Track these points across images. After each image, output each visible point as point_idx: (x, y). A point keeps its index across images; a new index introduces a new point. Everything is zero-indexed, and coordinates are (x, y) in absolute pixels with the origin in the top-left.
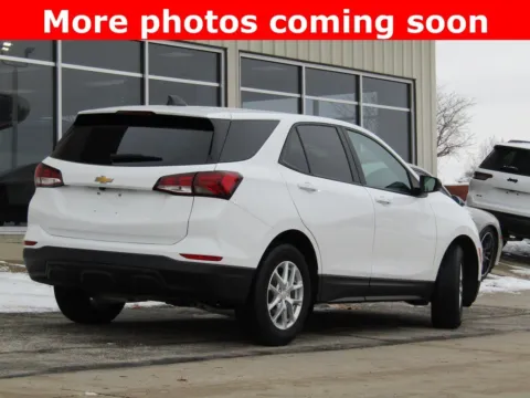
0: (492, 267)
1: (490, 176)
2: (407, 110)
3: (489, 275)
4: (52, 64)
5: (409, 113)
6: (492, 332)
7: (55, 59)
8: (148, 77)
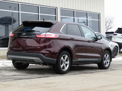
0: (117, 55)
1: (117, 35)
2: (98, 20)
3: (116, 57)
4: (18, 12)
5: (99, 21)
6: (114, 70)
7: (19, 11)
8: (40, 14)
